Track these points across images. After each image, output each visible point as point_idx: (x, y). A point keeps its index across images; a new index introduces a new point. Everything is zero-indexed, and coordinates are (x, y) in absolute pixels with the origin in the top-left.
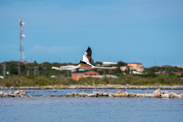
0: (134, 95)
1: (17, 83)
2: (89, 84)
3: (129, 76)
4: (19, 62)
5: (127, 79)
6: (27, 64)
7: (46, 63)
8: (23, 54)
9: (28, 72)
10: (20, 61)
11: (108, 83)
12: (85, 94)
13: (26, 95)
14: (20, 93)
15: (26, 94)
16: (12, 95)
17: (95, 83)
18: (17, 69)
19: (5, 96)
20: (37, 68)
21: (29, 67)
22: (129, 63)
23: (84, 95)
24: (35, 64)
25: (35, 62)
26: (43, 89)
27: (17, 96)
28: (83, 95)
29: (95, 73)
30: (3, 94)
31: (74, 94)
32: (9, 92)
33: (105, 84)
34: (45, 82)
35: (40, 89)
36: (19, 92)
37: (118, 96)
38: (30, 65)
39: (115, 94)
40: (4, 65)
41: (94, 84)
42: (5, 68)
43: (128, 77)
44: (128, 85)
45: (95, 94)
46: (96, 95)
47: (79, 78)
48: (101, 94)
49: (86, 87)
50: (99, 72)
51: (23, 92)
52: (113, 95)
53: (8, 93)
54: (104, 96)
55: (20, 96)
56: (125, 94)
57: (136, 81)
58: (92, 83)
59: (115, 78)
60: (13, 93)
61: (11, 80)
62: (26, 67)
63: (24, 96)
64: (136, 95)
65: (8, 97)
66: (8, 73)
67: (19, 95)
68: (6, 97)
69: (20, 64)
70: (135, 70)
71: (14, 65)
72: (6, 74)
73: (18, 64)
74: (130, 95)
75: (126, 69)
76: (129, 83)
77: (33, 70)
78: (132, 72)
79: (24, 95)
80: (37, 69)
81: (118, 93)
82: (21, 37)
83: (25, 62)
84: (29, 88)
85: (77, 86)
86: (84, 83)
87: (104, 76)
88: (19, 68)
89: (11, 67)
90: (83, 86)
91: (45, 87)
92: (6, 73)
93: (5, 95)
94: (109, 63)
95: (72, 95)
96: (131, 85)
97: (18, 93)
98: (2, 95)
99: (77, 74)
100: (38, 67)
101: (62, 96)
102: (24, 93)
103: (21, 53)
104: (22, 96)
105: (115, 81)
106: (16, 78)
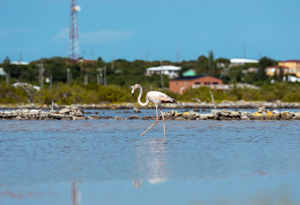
0: (290, 116)
1: (65, 96)
2: (203, 100)
3: (281, 85)
4: (69, 60)
5: (276, 91)
6: (83, 62)
7: (120, 60)
8: (76, 44)
9: (86, 78)
10: (71, 58)
11: (240, 98)
12: (195, 115)
13: (83, 116)
14: (70, 113)
15: (82, 114)
16: (56, 115)
17: (215, 98)
18: (66, 72)
19: (43, 118)
20: (103, 71)
21: (88, 70)
22: (281, 62)
23: (194, 117)
24: (100, 63)
25: (100, 59)
26: (114, 109)
27: (65, 117)
28: (192, 116)
29: (216, 80)
30: (39, 114)
31: (174, 115)
32: (51, 111)
33: (235, 101)
34: (118, 96)
35: (108, 108)
36: (68, 110)
37: (259, 118)
38: (89, 64)
39: (253, 114)
40: (41, 65)
41: (213, 101)
42: (42, 70)
43: (279, 88)
44: (278, 101)
45: (215, 114)
46: (217, 116)
47: (183, 91)
48: (226, 114)
49: (197, 104)
50: (223, 78)
51: (77, 110)
52: (249, 115)
53: (48, 113)
54: (231, 117)
55: (71, 118)
56: (274, 113)
57: (294, 94)
58: (208, 99)
59: (253, 90)
60: (58, 113)
61: (54, 92)
62: (82, 69)
63: (78, 118)
64: (294, 116)
65: (49, 120)
66: (48, 80)
67: (70, 116)
68: (45, 119)
69: (71, 64)
70: (294, 75)
71: (59, 65)
72: (45, 83)
73: (67, 63)
74: (282, 116)
75: (275, 73)
76: (280, 99)
77: (95, 74)
78: (287, 79)
79: (79, 116)
80: (103, 73)
81: (259, 112)
82: (74, 12)
83: (81, 58)
84: (89, 106)
85: (181, 103)
86: (193, 99)
87: (232, 86)
88: (68, 70)
89: (53, 69)
90: (191, 104)
91: (118, 105)
92: (45, 80)
93: (44, 116)
94: (243, 61)
95: (170, 116)
96: (284, 101)
97: (68, 113)
98: (37, 116)
99: (180, 83)
100: (105, 68)
101: (150, 117)
102: (79, 112)
103: (73, 42)
104: (74, 118)
105: (254, 94)
106: (63, 87)
